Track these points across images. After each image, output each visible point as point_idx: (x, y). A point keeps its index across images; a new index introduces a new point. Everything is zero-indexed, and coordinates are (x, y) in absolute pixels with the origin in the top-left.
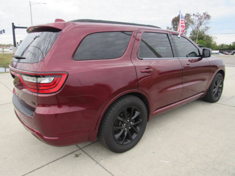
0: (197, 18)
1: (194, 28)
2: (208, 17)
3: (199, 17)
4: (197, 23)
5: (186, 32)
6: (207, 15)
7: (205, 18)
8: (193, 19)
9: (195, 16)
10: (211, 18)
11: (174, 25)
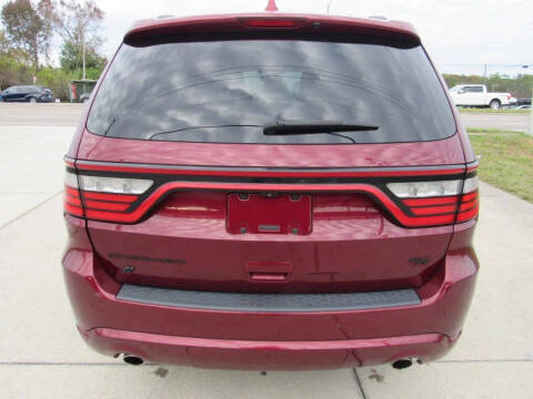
0: (72, 13)
1: (68, 38)
2: (97, 13)
3: (78, 10)
4: (73, 25)
5: (47, 45)
6: (95, 10)
7: (91, 15)
8: (63, 15)
9: (65, 7)
10: (104, 17)
11: (10, 23)
